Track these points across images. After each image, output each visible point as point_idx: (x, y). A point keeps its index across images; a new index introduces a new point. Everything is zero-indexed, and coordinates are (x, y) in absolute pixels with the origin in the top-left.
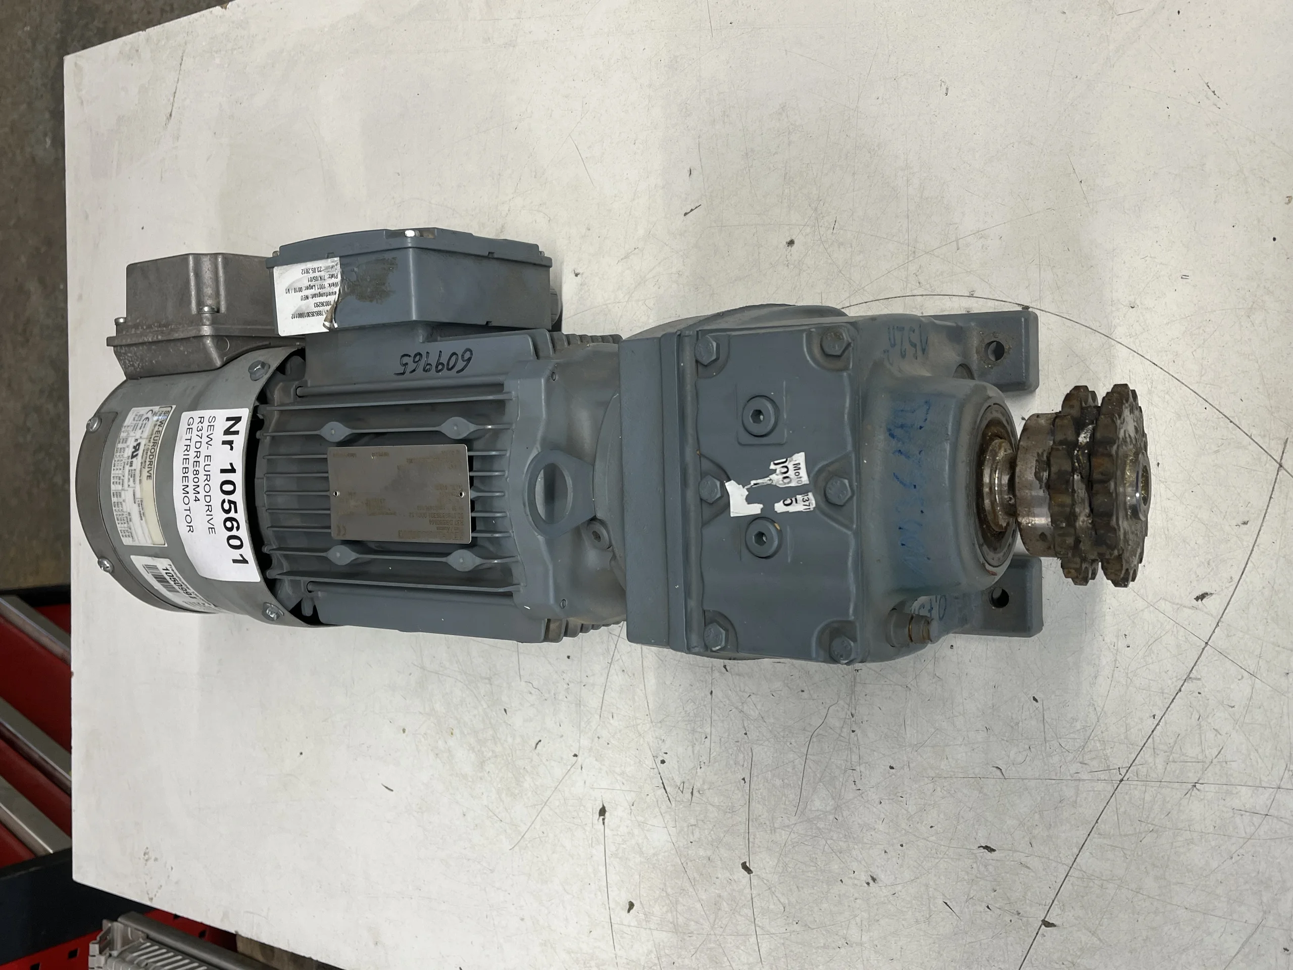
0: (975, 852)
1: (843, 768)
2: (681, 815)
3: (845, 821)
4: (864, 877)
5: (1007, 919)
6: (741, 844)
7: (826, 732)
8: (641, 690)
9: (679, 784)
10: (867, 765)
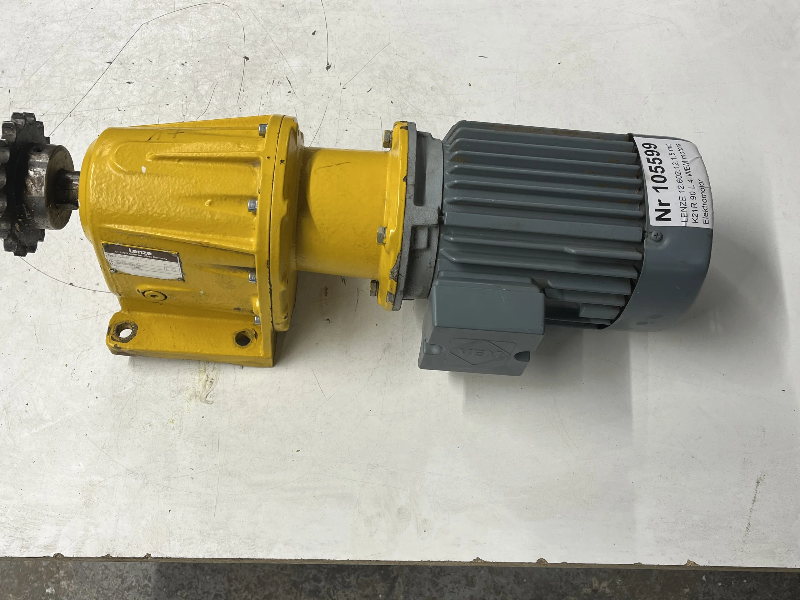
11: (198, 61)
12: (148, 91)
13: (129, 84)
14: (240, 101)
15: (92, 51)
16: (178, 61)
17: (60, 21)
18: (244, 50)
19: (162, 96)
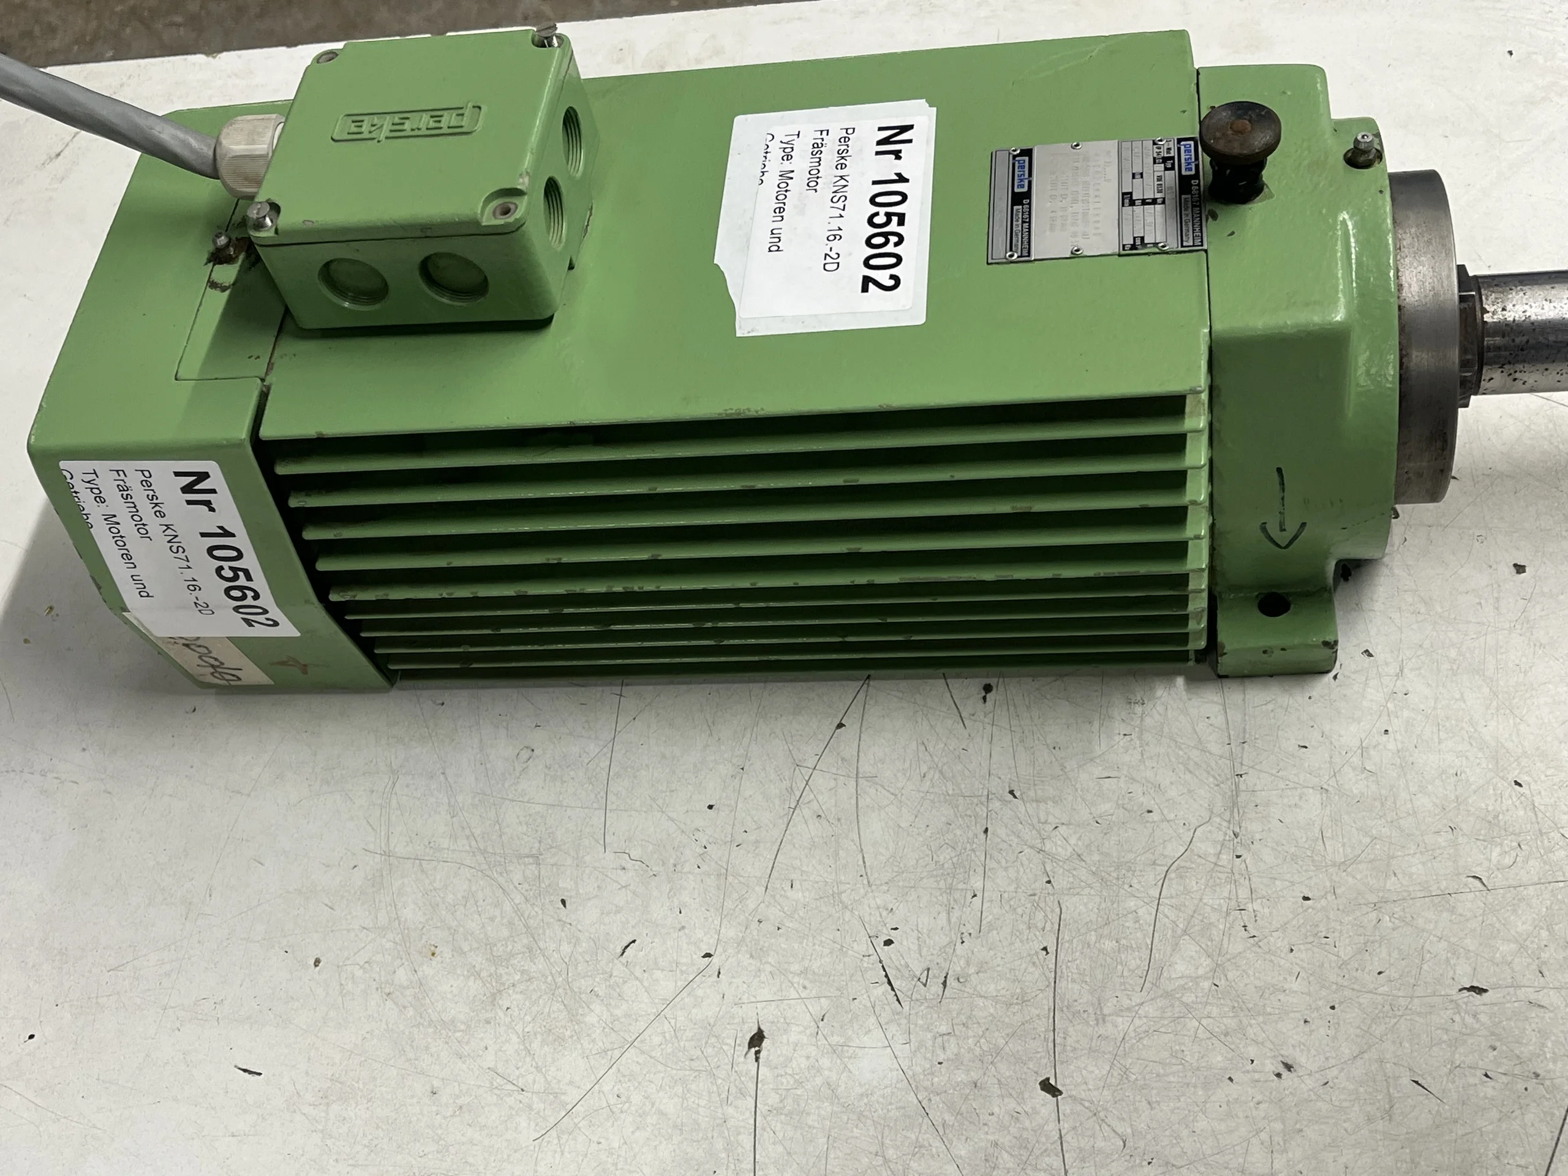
0: (1454, 998)
1: (1225, 909)
2: (920, 1022)
3: (1231, 987)
4: (1272, 1066)
5: (1520, 1086)
6: (1040, 1050)
7: (1192, 863)
8: (853, 841)
9: (918, 973)
10: (1264, 900)
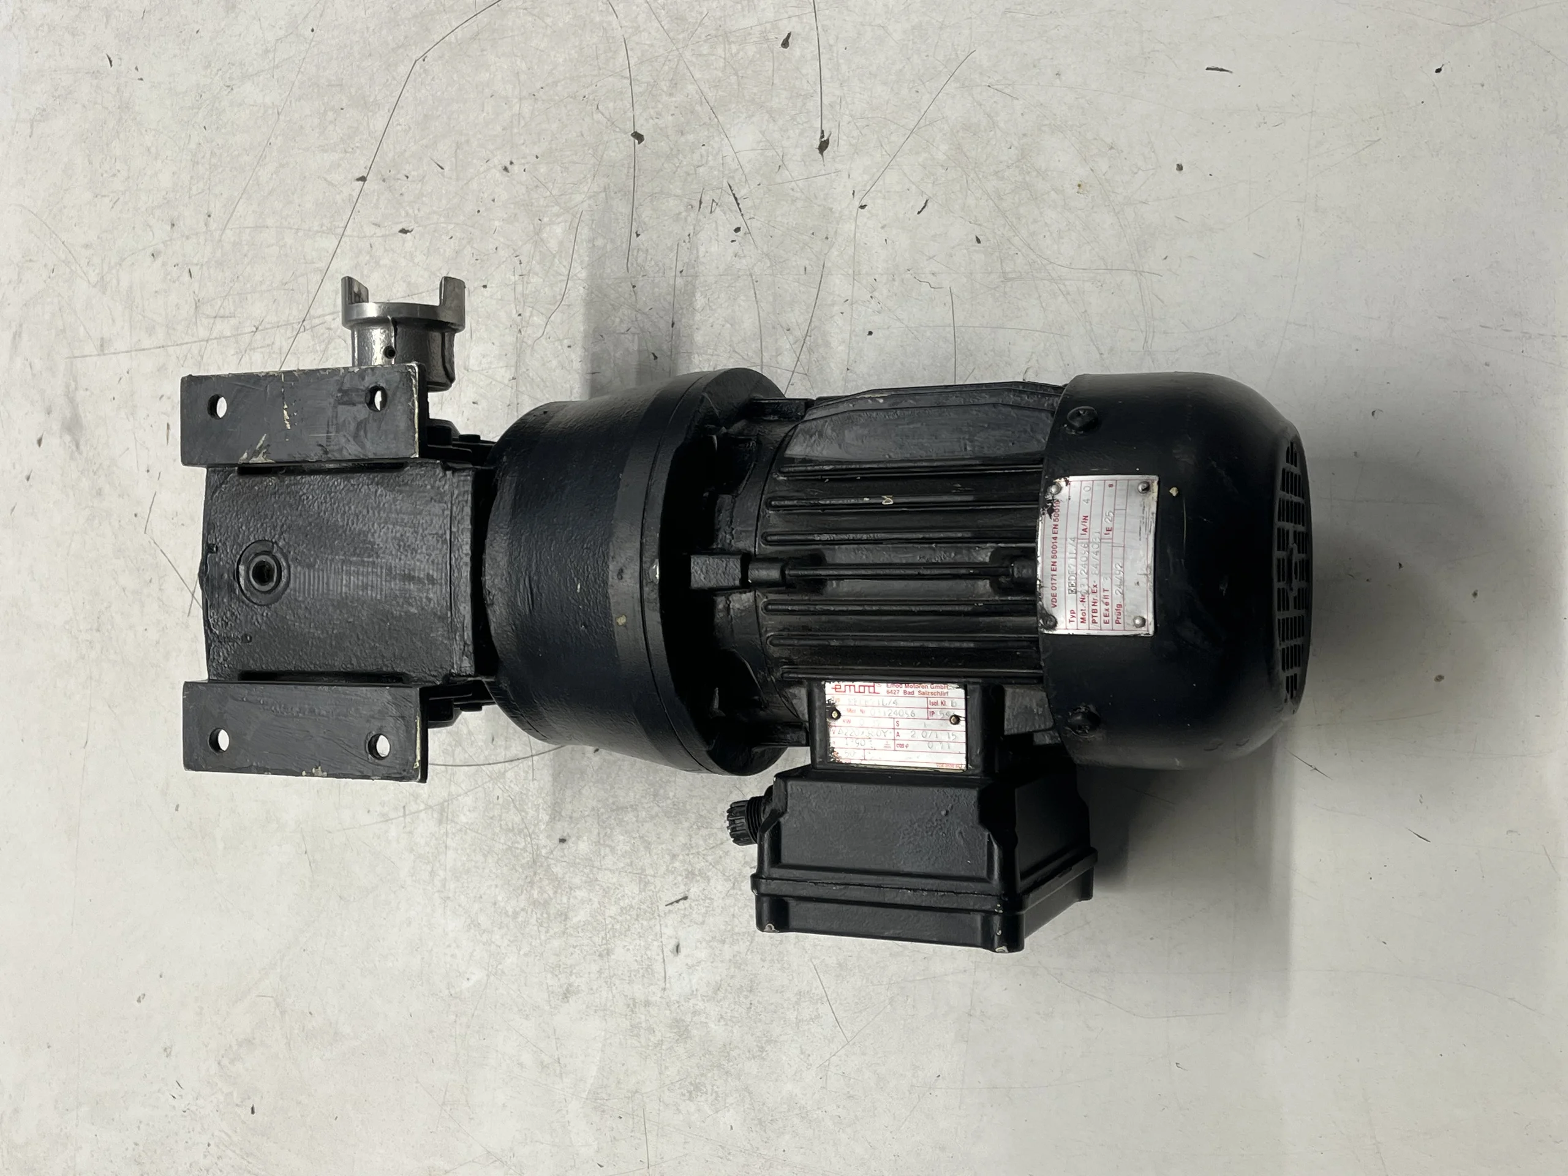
0: (416, 225)
1: (531, 275)
2: (716, 173)
3: (532, 220)
4: (515, 169)
6: (643, 162)
7: (547, 308)
8: (764, 310)
9: (718, 209)
10: (508, 283)
11: (537, 157)
12: (442, 250)
13: (404, 235)
14: (632, 264)
15: (326, 151)
16: (496, 161)
17: (257, 74)
18: (630, 114)
19: (472, 262)
